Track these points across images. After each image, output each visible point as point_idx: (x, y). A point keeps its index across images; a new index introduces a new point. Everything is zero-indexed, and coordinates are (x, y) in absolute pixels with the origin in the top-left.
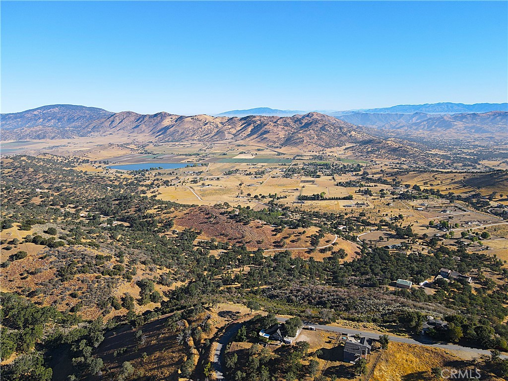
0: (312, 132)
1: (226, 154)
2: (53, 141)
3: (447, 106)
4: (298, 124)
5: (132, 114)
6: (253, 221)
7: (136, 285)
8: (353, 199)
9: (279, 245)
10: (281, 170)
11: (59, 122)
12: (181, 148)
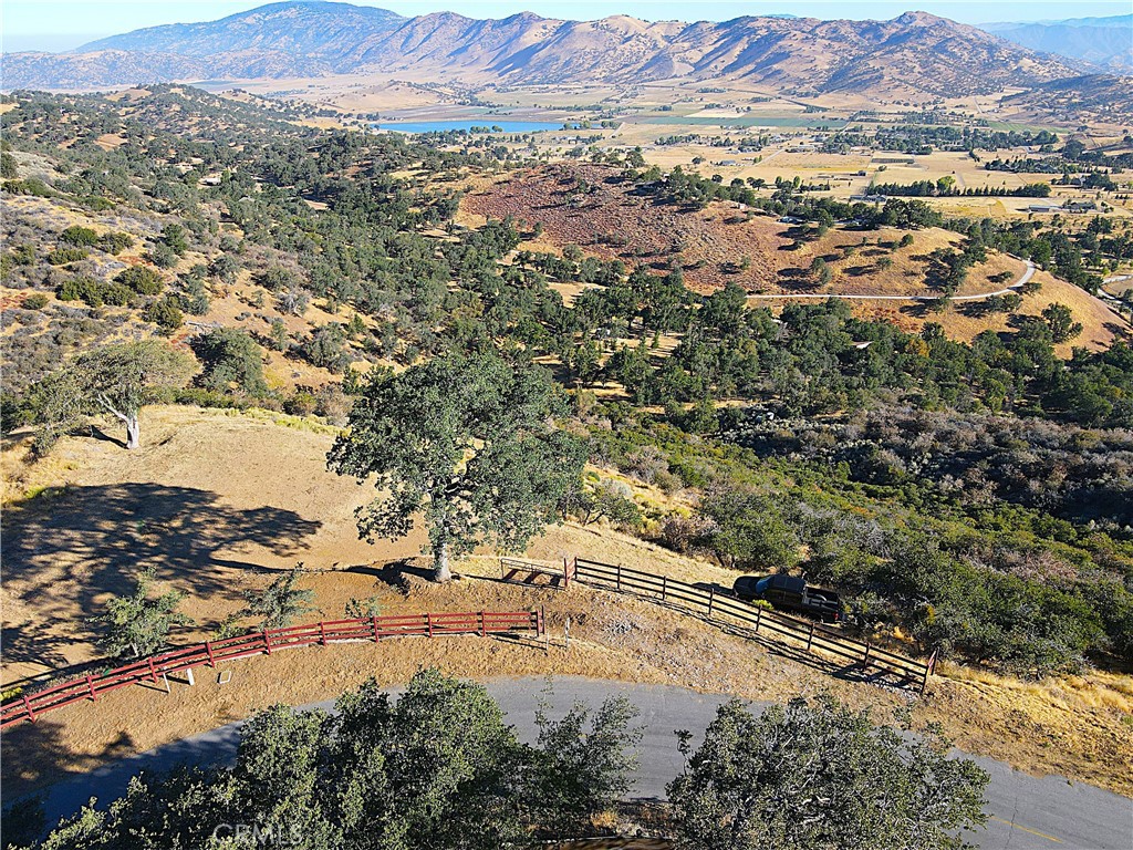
0: (910, 55)
1: (670, 109)
2: (280, 81)
4: (869, 39)
5: (454, 18)
6: (716, 203)
7: (188, 348)
8: (1049, 194)
9: (804, 282)
10: (813, 139)
11: (296, 42)
12: (559, 96)
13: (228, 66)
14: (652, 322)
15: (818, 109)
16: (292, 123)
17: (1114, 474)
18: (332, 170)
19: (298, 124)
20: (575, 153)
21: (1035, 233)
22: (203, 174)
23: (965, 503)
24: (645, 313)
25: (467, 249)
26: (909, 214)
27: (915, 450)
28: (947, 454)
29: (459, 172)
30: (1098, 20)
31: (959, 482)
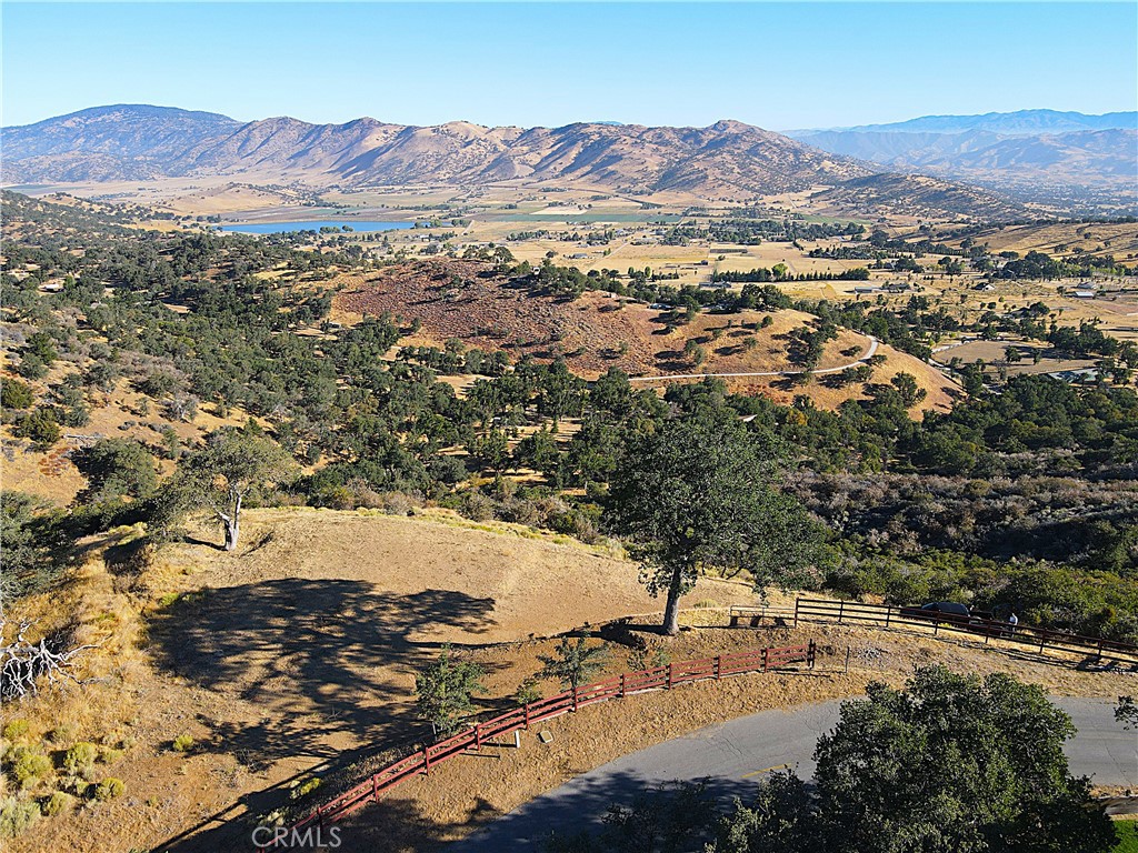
0: (729, 158)
1: (516, 207)
2: (106, 184)
3: (1042, 118)
4: (690, 144)
5: (292, 123)
6: (588, 293)
7: (69, 463)
8: (869, 277)
9: (680, 364)
10: (654, 233)
11: (121, 145)
12: (407, 197)
13: (45, 169)
14: (546, 409)
15: (654, 205)
16: (125, 226)
17: (1015, 517)
18: (190, 272)
19: (133, 227)
20: (431, 250)
21: (866, 312)
22: (42, 280)
23: (897, 553)
24: (538, 400)
25: (348, 347)
26: (765, 298)
27: (834, 510)
28: (863, 511)
29: (328, 271)
30: (881, 127)
31: (885, 535)
